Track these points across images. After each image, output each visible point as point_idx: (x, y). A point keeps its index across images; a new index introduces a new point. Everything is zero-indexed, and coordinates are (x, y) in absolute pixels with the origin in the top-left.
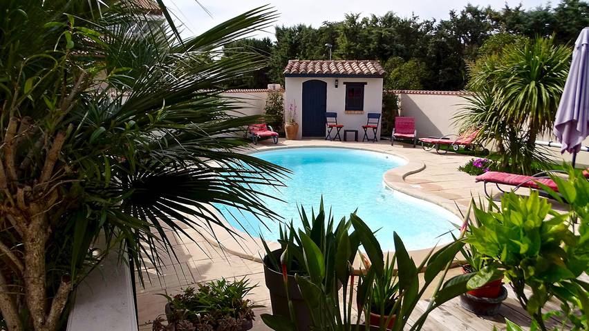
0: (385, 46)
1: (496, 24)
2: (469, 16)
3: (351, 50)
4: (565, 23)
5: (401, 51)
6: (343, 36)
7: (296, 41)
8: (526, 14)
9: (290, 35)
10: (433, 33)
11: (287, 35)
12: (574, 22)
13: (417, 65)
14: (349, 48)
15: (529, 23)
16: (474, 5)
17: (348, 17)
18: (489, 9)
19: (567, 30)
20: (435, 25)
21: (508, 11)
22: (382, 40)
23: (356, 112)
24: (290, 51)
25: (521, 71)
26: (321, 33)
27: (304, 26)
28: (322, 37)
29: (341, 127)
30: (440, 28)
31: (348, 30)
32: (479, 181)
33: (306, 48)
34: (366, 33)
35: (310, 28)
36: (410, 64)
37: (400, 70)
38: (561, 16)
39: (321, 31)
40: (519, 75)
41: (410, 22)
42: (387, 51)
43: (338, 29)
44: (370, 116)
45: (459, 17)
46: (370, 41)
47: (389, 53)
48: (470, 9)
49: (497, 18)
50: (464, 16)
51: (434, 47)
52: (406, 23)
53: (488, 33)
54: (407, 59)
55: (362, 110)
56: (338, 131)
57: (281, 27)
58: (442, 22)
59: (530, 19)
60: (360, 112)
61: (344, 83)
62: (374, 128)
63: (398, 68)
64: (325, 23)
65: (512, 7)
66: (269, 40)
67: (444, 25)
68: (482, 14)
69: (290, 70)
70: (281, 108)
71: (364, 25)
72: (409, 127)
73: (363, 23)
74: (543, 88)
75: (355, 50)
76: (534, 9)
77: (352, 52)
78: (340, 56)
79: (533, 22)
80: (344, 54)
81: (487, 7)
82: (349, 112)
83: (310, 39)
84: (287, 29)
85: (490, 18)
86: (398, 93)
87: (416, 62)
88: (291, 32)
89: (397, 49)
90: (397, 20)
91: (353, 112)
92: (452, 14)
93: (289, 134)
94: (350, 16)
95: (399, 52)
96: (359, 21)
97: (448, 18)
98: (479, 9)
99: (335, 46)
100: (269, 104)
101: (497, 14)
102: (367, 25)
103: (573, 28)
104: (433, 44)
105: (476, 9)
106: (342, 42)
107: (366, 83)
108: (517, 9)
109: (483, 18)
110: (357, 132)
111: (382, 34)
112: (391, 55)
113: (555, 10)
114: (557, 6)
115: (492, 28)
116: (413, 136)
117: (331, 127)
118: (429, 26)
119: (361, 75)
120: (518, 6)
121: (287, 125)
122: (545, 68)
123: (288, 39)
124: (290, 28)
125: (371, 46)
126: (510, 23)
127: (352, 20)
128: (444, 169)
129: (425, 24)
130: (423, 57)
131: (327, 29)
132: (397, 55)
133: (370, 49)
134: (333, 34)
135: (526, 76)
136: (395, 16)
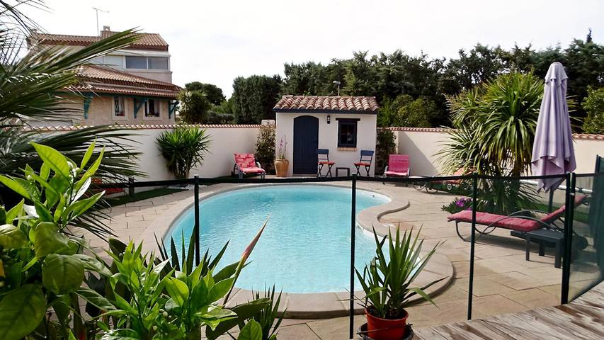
0: (393, 83)
1: (507, 64)
2: (479, 55)
3: (359, 87)
4: (576, 64)
5: (411, 88)
6: (351, 73)
7: (305, 78)
8: (537, 54)
9: (299, 72)
10: (442, 71)
11: (296, 72)
12: (585, 63)
13: (426, 103)
14: (356, 85)
15: (540, 63)
16: (484, 45)
17: (356, 54)
18: (499, 48)
19: (579, 71)
20: (445, 64)
21: (518, 51)
22: (390, 77)
23: (349, 149)
24: (299, 87)
25: (500, 107)
26: (330, 70)
27: (313, 63)
28: (330, 74)
29: (332, 164)
30: (450, 66)
31: (356, 67)
32: (451, 220)
33: (315, 85)
34: (374, 70)
35: (319, 65)
36: (418, 102)
37: (408, 108)
38: (572, 56)
39: (329, 69)
40: (499, 111)
41: (420, 60)
42: (396, 88)
43: (346, 66)
44: (363, 153)
45: (469, 56)
46: (378, 79)
47: (398, 90)
48: (479, 49)
49: (507, 58)
50: (474, 55)
51: (444, 85)
52: (416, 61)
53: (499, 72)
54: (415, 97)
55: (355, 147)
56: (330, 168)
57: (290, 65)
58: (451, 61)
59: (541, 59)
60: (352, 149)
61: (337, 119)
62: (366, 166)
63: (406, 106)
64: (333, 60)
65: (522, 47)
66: (279, 77)
67: (454, 64)
68: (492, 53)
69: (281, 106)
70: (273, 144)
71: (374, 63)
72: (403, 164)
73: (372, 60)
74: (521, 124)
75: (362, 87)
76: (545, 50)
77: (360, 90)
78: (348, 93)
79: (543, 62)
80: (352, 91)
81: (496, 47)
82: (342, 149)
83: (318, 76)
84: (296, 66)
85: (500, 57)
86: (395, 130)
87: (424, 100)
88: (300, 70)
89: (405, 87)
90: (405, 58)
91: (345, 149)
92: (461, 52)
93: (279, 171)
94: (358, 53)
95: (408, 90)
96: (368, 58)
97: (458, 57)
98: (489, 48)
99: (343, 84)
100: (261, 141)
101: (506, 53)
102: (376, 62)
103: (585, 69)
104: (443, 83)
105: (486, 49)
106: (351, 80)
107: (359, 120)
108: (528, 49)
109: (494, 58)
110: (348, 169)
111: (389, 71)
112: (400, 93)
113: (566, 50)
114: (568, 47)
115: (501, 67)
116: (404, 174)
117: (322, 164)
118: (439, 65)
119: (354, 111)
120: (528, 46)
121: (276, 162)
122: (523, 103)
123: (297, 76)
124: (299, 66)
125: (379, 83)
126: (521, 63)
127: (361, 58)
128: (428, 208)
129: (434, 63)
130: (433, 95)
131: (336, 66)
132: (406, 93)
133: (378, 86)
134: (342, 71)
135: (504, 113)
136: (404, 54)
